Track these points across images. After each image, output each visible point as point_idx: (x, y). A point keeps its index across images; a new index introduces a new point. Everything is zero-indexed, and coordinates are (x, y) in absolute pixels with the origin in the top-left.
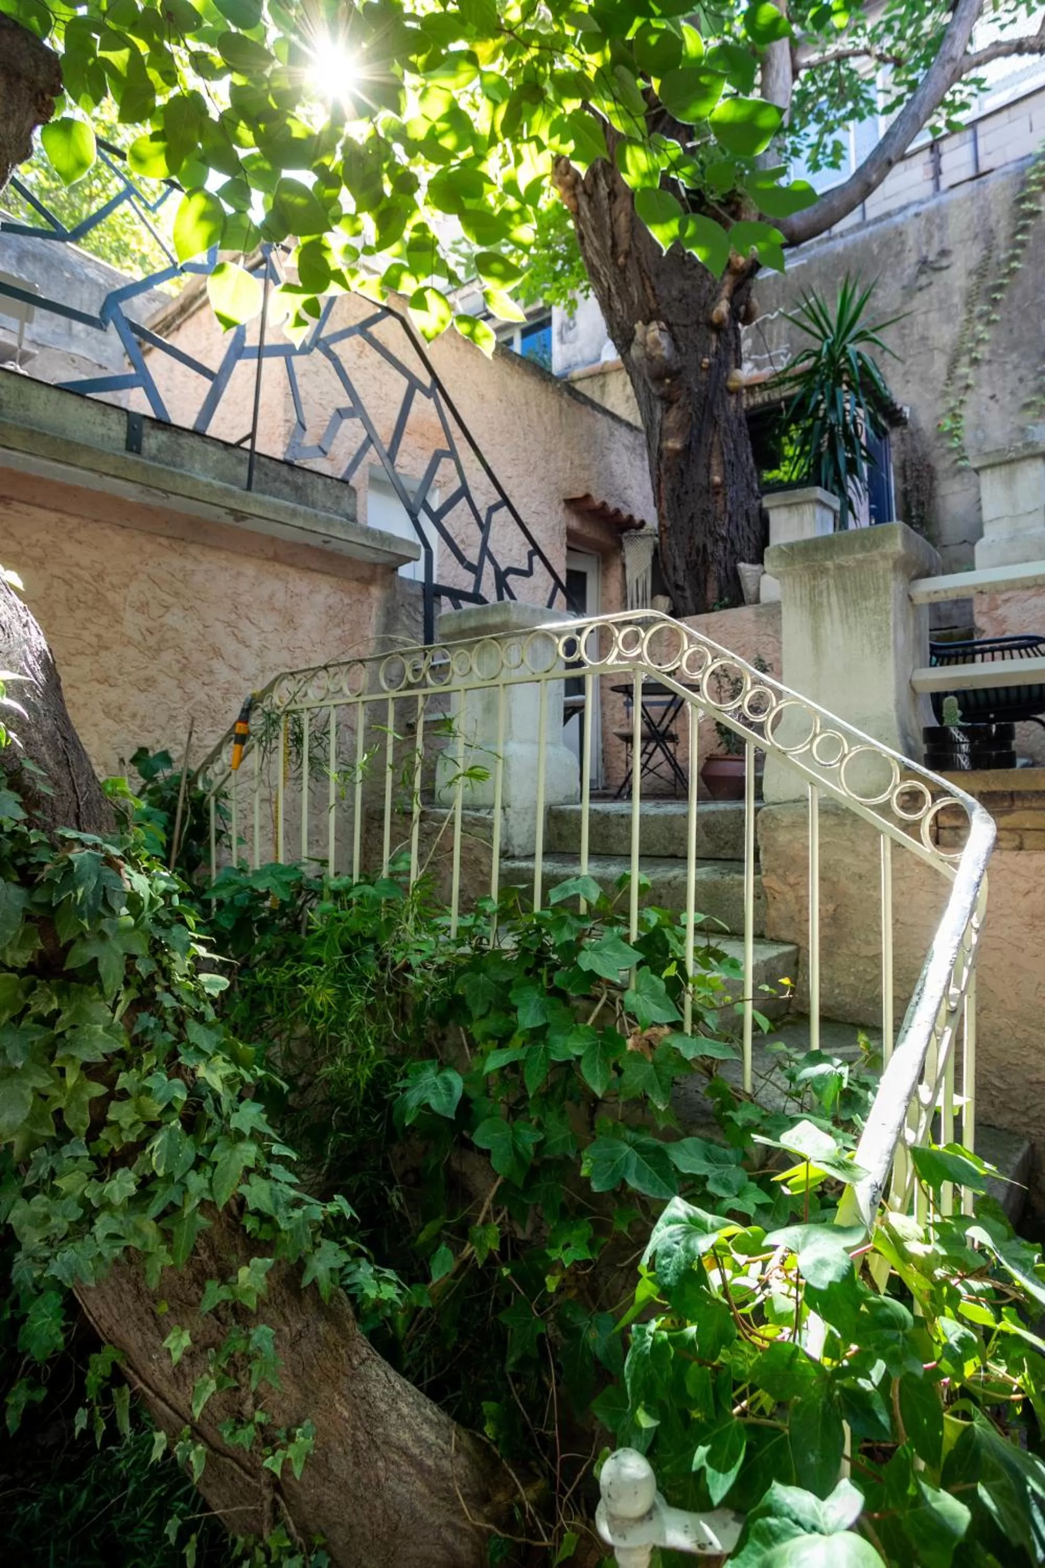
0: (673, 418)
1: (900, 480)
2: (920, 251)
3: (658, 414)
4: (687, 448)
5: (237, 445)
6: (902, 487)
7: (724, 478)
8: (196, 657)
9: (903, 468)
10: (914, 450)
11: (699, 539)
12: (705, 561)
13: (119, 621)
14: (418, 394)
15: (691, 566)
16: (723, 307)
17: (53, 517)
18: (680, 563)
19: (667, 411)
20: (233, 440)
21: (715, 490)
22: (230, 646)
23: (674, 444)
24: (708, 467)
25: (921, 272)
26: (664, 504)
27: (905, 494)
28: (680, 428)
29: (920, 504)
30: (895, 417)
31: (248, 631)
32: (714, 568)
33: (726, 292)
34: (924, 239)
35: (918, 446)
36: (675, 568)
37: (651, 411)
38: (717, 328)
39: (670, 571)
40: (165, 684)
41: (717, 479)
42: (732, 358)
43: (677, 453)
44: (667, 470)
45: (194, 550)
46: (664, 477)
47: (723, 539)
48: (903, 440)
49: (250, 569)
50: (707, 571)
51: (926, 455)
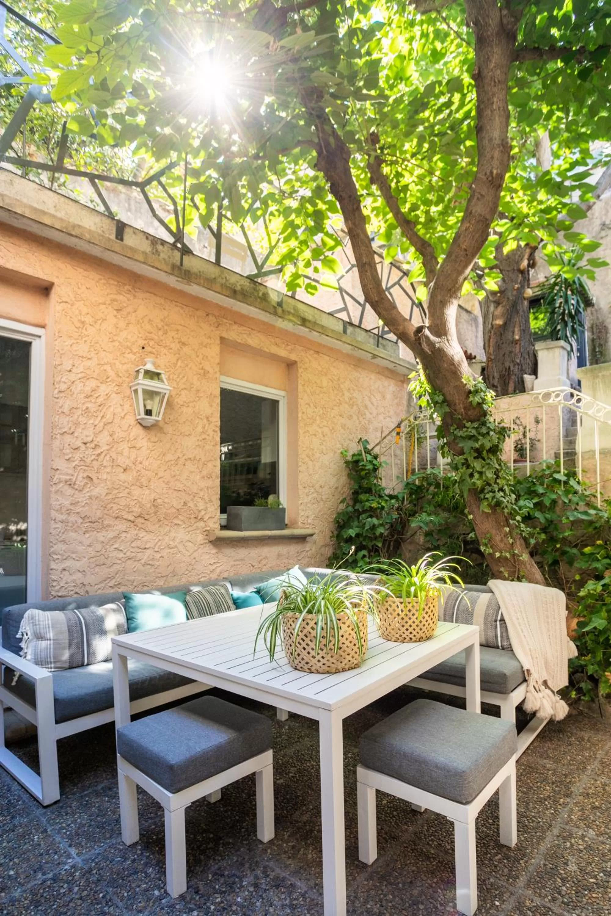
0: (500, 310)
1: (590, 334)
2: (601, 218)
3: (492, 308)
4: (505, 324)
5: (369, 331)
6: (591, 337)
7: (521, 337)
8: (362, 409)
9: (592, 328)
10: (598, 319)
11: (507, 364)
12: (509, 374)
13: (343, 395)
14: (415, 307)
15: (502, 377)
16: (525, 263)
17: (328, 358)
18: (496, 375)
19: (496, 307)
20: (368, 329)
21: (516, 342)
22: (369, 405)
23: (499, 322)
24: (513, 332)
25: (602, 229)
26: (491, 348)
27: (593, 340)
28: (503, 315)
29: (600, 345)
30: (588, 303)
31: (374, 400)
32: (513, 377)
33: (526, 256)
34: (603, 213)
35: (599, 316)
36: (493, 377)
37: (488, 307)
38: (522, 272)
39: (491, 378)
40: (355, 417)
41: (517, 337)
42: (526, 284)
43: (500, 326)
44: (495, 333)
45: (360, 370)
46: (493, 337)
47: (518, 364)
48: (592, 314)
49: (373, 376)
50: (509, 378)
51: (603, 322)
